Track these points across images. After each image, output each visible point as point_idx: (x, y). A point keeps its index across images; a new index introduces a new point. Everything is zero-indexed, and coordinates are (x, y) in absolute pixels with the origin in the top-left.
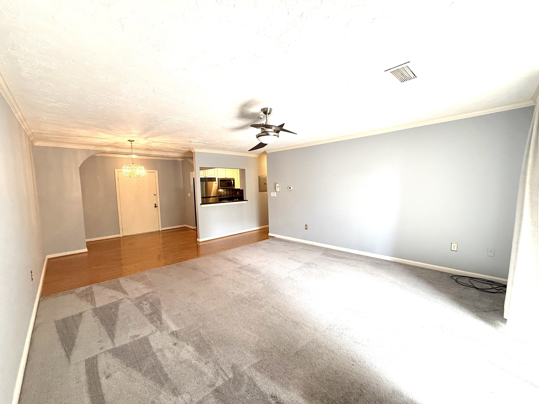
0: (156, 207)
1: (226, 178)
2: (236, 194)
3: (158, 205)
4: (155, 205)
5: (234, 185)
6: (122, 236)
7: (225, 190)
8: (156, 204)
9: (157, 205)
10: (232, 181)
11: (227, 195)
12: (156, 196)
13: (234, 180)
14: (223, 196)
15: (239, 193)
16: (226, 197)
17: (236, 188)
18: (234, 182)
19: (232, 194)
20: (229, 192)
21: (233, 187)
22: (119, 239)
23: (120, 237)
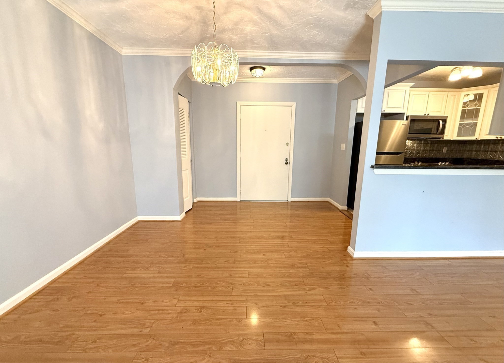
0: (287, 163)
1: (427, 115)
2: (440, 151)
3: (291, 161)
4: (286, 161)
5: (443, 132)
6: (239, 201)
7: (416, 142)
8: (287, 159)
9: (288, 161)
10: (441, 122)
11: (418, 153)
12: (289, 146)
13: (445, 121)
14: (408, 153)
15: (447, 150)
16: (414, 157)
17: (446, 138)
18: (444, 126)
19: (430, 150)
20: (424, 147)
21: (440, 136)
22: (235, 204)
23: (236, 202)
